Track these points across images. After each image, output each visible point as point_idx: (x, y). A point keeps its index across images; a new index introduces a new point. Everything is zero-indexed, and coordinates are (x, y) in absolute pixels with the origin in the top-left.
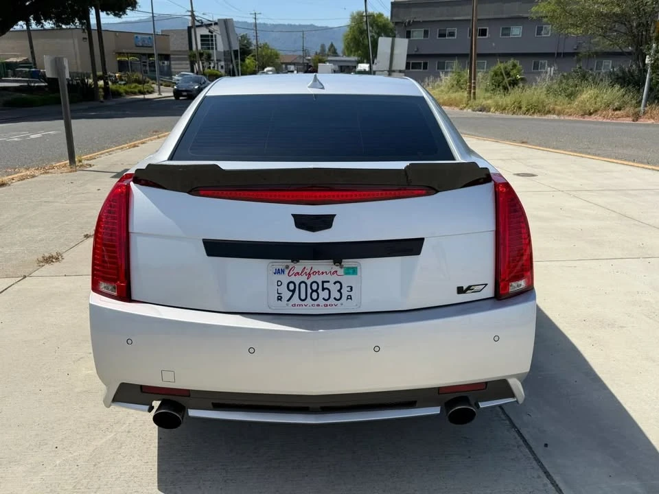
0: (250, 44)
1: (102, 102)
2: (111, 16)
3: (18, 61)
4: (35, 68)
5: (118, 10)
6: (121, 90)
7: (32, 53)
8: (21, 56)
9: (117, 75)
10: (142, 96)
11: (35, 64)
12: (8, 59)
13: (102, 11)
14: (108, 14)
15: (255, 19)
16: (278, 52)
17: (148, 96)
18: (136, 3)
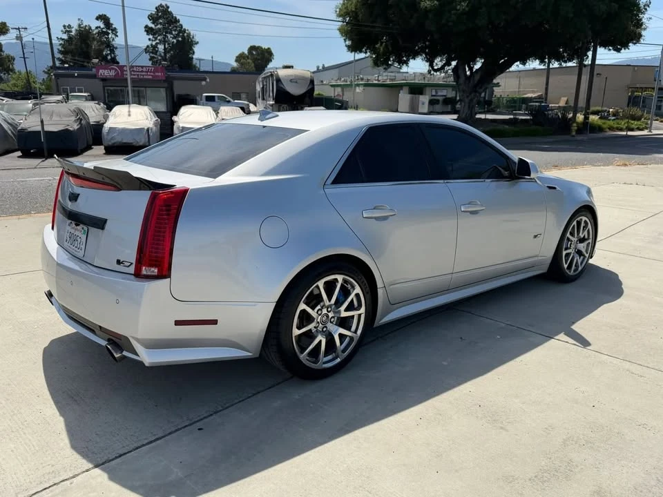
1: (573, 136)
2: (612, 51)
3: (534, 96)
4: (546, 103)
5: (619, 45)
6: (604, 126)
7: (547, 89)
8: (537, 92)
9: (611, 110)
10: (624, 133)
11: (546, 100)
12: (526, 94)
13: (601, 47)
17: (630, 133)
18: (640, 36)
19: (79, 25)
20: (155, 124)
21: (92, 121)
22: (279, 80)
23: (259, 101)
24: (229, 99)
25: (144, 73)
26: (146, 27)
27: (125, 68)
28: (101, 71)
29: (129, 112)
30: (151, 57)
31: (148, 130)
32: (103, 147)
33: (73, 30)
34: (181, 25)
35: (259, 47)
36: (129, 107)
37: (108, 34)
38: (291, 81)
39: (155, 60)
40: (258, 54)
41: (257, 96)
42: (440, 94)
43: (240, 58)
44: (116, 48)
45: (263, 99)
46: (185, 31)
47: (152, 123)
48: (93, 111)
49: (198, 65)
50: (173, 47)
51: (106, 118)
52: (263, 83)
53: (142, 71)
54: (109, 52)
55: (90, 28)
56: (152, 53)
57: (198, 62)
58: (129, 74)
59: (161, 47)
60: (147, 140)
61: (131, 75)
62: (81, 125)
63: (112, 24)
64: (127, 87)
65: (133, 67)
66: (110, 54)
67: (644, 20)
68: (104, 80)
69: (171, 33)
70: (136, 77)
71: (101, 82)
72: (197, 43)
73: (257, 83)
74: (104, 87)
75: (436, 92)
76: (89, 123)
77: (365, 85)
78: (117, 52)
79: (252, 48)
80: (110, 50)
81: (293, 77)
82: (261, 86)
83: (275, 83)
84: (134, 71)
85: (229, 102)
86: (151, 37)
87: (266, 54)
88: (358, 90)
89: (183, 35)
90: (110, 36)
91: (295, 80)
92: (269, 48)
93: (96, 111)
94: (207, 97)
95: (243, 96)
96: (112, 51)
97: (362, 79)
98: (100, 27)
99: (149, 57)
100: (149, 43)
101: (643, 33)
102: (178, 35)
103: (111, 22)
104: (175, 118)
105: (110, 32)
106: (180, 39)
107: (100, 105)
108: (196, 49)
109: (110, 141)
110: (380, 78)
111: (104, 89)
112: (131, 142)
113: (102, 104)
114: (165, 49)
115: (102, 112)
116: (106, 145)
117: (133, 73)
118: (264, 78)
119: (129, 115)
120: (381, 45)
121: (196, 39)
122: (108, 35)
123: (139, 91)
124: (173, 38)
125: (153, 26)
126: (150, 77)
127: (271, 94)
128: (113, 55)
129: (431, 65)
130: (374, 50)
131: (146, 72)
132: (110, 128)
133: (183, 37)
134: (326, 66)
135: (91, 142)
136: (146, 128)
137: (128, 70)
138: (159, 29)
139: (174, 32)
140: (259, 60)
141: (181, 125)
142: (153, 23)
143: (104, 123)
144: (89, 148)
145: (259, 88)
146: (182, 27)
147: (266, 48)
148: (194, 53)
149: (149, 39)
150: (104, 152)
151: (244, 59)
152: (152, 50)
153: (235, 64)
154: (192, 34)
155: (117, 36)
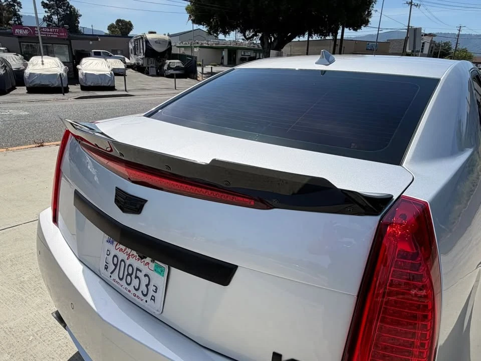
0: (450, 49)
2: (352, 31)
5: (356, 26)
13: (347, 28)
14: (350, 29)
15: (460, 30)
16: (472, 54)
18: (368, 21)
20: (65, 71)
21: (14, 67)
22: (147, 41)
23: (132, 55)
24: (110, 54)
26: (43, 2)
27: (36, 29)
28: (16, 30)
29: (42, 61)
30: (48, 24)
31: (60, 75)
32: (25, 88)
34: (68, 3)
35: (123, 20)
36: (42, 57)
38: (156, 42)
39: (51, 26)
40: (123, 25)
41: (130, 52)
42: (246, 54)
43: (111, 27)
44: (22, 17)
45: (135, 54)
46: (71, 7)
47: (63, 70)
48: (14, 61)
49: (82, 31)
50: (64, 17)
51: (26, 66)
52: (135, 43)
53: (50, 32)
54: (16, 19)
56: (49, 21)
57: (82, 29)
58: (39, 34)
59: (55, 18)
60: (60, 82)
61: (41, 34)
62: (6, 70)
64: (39, 43)
65: (42, 28)
66: (17, 21)
67: (372, 12)
68: (19, 37)
69: (61, 8)
70: (45, 35)
71: (17, 39)
72: (81, 16)
73: (130, 43)
74: (20, 42)
75: (244, 53)
76: (12, 69)
77: (200, 47)
78: (22, 20)
79: (119, 21)
80: (17, 18)
81: (157, 40)
82: (133, 45)
83: (144, 43)
84: (43, 31)
85: (111, 56)
86: (47, 10)
87: (128, 26)
88: (196, 50)
89: (70, 10)
90: (16, 8)
91: (158, 42)
92: (130, 22)
93: (16, 61)
94: (95, 52)
95: (119, 52)
96: (19, 19)
97: (198, 43)
99: (46, 24)
100: (46, 15)
101: (370, 20)
102: (66, 9)
104: (79, 67)
105: (16, 4)
106: (68, 12)
107: (18, 56)
108: (80, 19)
109: (31, 83)
110: (209, 43)
111: (20, 45)
112: (48, 83)
113: (20, 56)
114: (58, 19)
115: (21, 62)
116: (28, 86)
117: (42, 32)
118: (136, 40)
119: (43, 64)
120: (213, 20)
121: (80, 13)
122: (15, 7)
123: (47, 46)
124: (63, 12)
125: (48, 2)
126: (56, 36)
127: (142, 51)
128: (19, 22)
129: (244, 35)
130: (208, 24)
131: (52, 32)
132: (30, 73)
134: (170, 34)
135: (15, 84)
136: (59, 73)
137: (39, 30)
138: (53, 5)
139: (63, 7)
140: (123, 29)
141: (84, 72)
143: (24, 70)
144: (13, 88)
145: (131, 47)
146: (69, 4)
147: (128, 21)
148: (79, 23)
149: (46, 11)
150: (26, 91)
151: (114, 28)
152: (48, 19)
153: (107, 32)
154: (76, 9)
155: (21, 8)
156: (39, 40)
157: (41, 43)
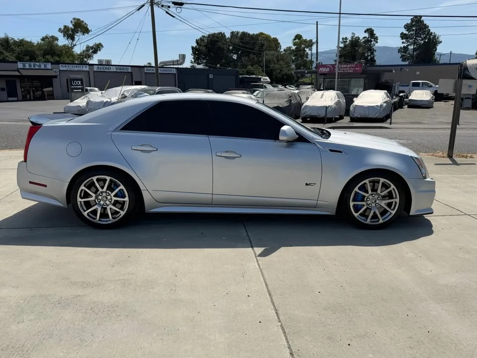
19: (352, 37)
20: (336, 103)
25: (348, 69)
26: (402, 34)
28: (320, 69)
30: (402, 55)
31: (328, 107)
33: (348, 41)
34: (429, 30)
37: (371, 41)
39: (405, 57)
44: (375, 50)
46: (431, 34)
49: (438, 59)
50: (420, 46)
51: (307, 99)
54: (369, 54)
55: (359, 38)
56: (403, 52)
59: (411, 48)
63: (375, 34)
68: (323, 74)
69: (420, 37)
70: (342, 71)
74: (324, 79)
78: (375, 53)
80: (371, 53)
83: (462, 71)
84: (341, 68)
85: (431, 86)
86: (404, 41)
89: (430, 37)
90: (372, 43)
94: (413, 83)
96: (372, 53)
98: (366, 37)
99: (400, 56)
100: (402, 45)
102: (425, 38)
103: (375, 32)
105: (373, 40)
106: (427, 40)
108: (439, 47)
109: (304, 113)
114: (414, 48)
119: (321, 97)
121: (441, 39)
124: (421, 40)
125: (407, 33)
126: (352, 71)
128: (372, 56)
132: (306, 106)
133: (429, 39)
137: (337, 67)
138: (412, 35)
139: (422, 36)
141: (356, 104)
142: (407, 31)
143: (304, 103)
148: (436, 50)
152: (404, 50)
154: (437, 35)
155: (377, 42)
156: (335, 76)
157: (336, 79)
